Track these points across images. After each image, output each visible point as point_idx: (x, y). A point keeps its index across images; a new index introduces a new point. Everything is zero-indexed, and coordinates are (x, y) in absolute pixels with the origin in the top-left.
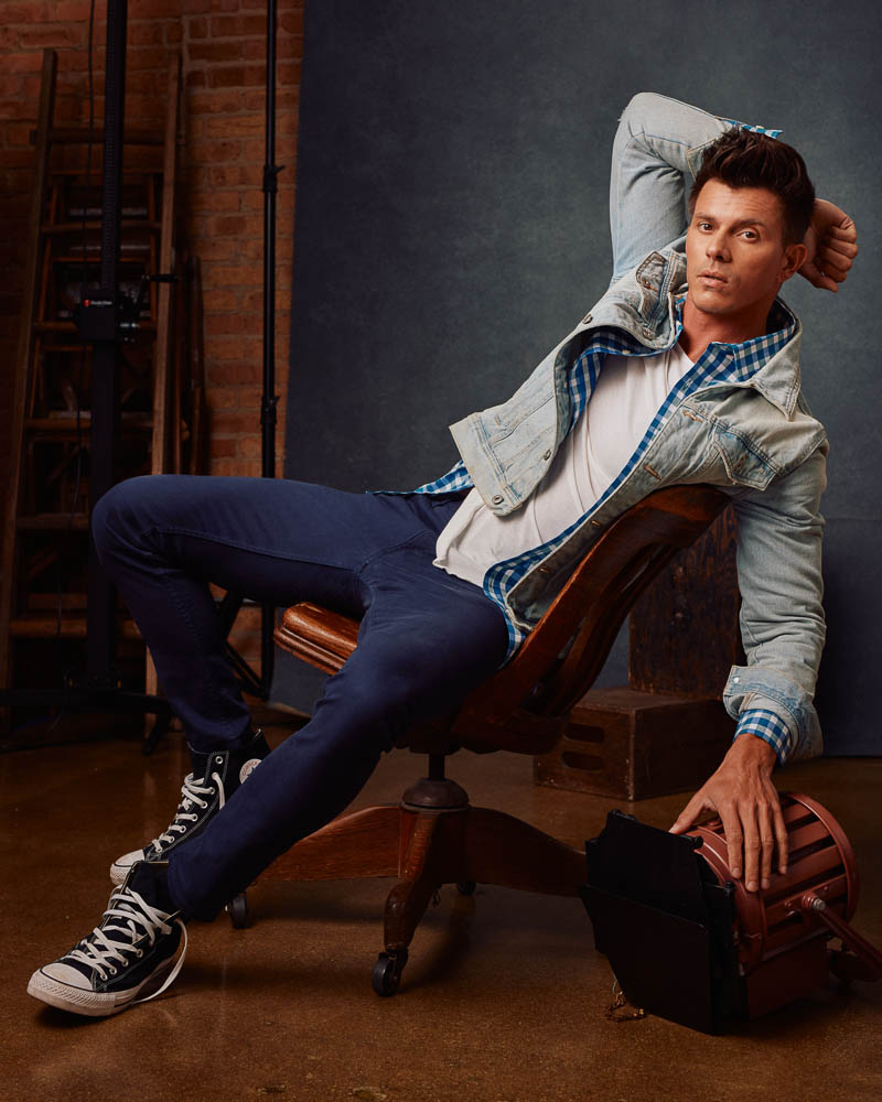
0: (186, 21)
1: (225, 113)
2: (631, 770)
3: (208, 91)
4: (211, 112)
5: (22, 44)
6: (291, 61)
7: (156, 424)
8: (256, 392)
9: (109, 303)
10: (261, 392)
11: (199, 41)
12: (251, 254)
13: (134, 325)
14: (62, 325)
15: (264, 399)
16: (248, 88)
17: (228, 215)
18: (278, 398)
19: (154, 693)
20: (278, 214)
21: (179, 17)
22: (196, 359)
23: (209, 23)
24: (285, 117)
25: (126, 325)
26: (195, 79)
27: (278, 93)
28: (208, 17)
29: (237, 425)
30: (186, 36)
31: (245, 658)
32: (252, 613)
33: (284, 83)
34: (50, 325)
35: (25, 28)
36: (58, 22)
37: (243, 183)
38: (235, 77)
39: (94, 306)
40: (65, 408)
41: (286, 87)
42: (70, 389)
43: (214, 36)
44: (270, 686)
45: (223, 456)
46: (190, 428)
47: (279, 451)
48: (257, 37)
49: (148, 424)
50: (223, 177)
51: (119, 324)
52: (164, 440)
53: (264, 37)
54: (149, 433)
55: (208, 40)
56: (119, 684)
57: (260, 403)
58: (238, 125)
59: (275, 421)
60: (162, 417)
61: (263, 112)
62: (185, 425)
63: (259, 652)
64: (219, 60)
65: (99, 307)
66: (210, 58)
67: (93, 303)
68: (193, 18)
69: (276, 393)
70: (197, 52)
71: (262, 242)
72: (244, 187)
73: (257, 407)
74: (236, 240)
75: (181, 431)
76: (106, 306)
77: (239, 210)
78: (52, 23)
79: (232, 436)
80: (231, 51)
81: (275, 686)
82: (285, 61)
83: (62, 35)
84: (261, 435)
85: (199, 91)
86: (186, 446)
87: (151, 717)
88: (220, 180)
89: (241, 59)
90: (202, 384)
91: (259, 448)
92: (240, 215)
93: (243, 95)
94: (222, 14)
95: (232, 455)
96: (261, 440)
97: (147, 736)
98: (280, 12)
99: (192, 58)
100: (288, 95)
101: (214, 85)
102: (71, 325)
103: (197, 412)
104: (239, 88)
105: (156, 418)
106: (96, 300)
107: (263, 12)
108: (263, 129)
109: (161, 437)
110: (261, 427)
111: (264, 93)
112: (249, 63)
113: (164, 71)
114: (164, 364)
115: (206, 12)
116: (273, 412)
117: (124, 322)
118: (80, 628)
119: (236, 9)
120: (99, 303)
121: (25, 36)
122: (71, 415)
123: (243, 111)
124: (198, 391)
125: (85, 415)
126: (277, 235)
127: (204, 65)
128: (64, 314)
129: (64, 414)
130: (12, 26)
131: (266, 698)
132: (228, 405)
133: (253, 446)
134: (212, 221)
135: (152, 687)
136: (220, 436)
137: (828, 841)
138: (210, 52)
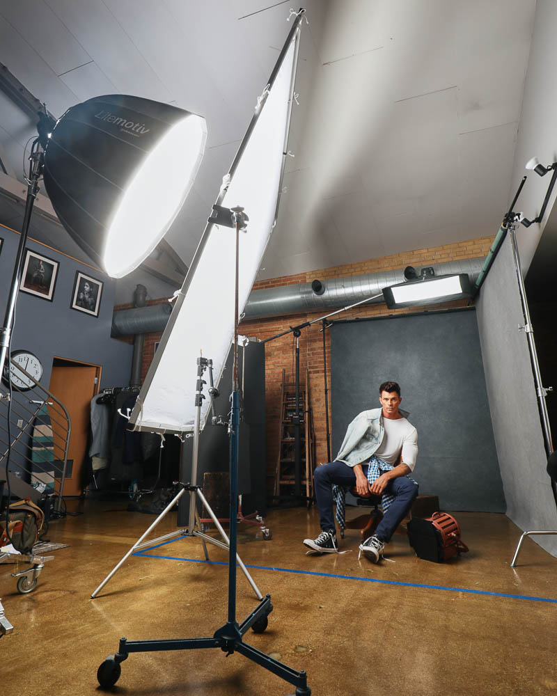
0: (308, 362)
1: (316, 379)
4: (314, 378)
5: (279, 368)
8: (325, 433)
9: (298, 417)
11: (310, 365)
12: (323, 405)
13: (302, 421)
14: (288, 421)
15: (327, 434)
17: (317, 398)
20: (328, 398)
23: (312, 362)
24: (328, 379)
26: (309, 373)
29: (321, 440)
30: (308, 365)
34: (285, 421)
36: (285, 363)
38: (318, 372)
40: (288, 437)
41: (328, 373)
42: (289, 433)
43: (313, 365)
45: (319, 446)
53: (323, 364)
54: (305, 442)
56: (302, 495)
58: (319, 381)
61: (324, 378)
64: (315, 369)
70: (310, 368)
71: (325, 403)
72: (321, 393)
74: (320, 402)
75: (311, 441)
77: (320, 397)
78: (283, 364)
80: (316, 367)
83: (285, 366)
84: (327, 442)
85: (310, 375)
86: (312, 444)
87: (308, 502)
88: (316, 391)
89: (319, 369)
93: (320, 375)
94: (314, 361)
100: (328, 375)
101: (314, 374)
105: (306, 439)
108: (324, 382)
111: (324, 375)
113: (305, 372)
114: (307, 428)
115: (312, 360)
117: (300, 420)
118: (293, 483)
119: (318, 359)
120: (296, 417)
121: (279, 366)
122: (290, 439)
123: (320, 378)
125: (293, 439)
127: (312, 370)
128: (287, 419)
130: (276, 364)
132: (320, 436)
133: (324, 444)
134: (314, 399)
135: (308, 496)
136: (318, 442)
137: (454, 523)
138: (313, 368)
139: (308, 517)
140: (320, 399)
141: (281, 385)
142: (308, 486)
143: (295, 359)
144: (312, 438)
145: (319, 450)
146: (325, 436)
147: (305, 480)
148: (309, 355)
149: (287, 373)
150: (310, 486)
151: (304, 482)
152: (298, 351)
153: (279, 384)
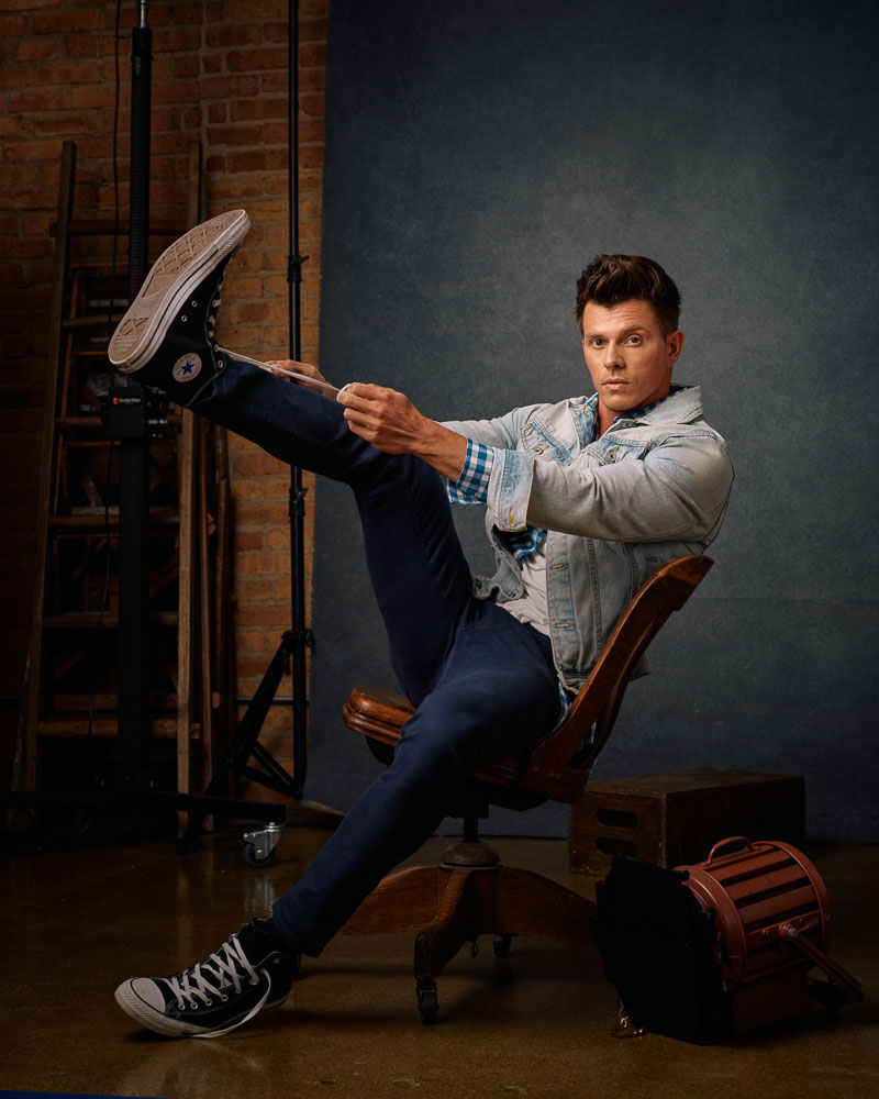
0: (204, 106)
1: (245, 198)
2: (664, 853)
3: (229, 175)
4: (231, 197)
5: (38, 134)
6: (314, 144)
7: (183, 518)
8: (282, 482)
9: (138, 400)
10: (289, 482)
11: (219, 126)
12: (274, 340)
13: (162, 422)
14: (86, 420)
15: (292, 491)
16: (270, 172)
17: (249, 302)
18: (306, 490)
19: (186, 792)
20: (302, 300)
21: (198, 102)
22: (220, 451)
23: (228, 107)
24: (309, 201)
25: (155, 422)
26: (215, 164)
27: (301, 176)
28: (226, 101)
29: (263, 516)
30: (205, 121)
31: (277, 759)
32: (282, 712)
33: (306, 167)
34: (74, 420)
35: (40, 115)
36: (74, 109)
37: (265, 269)
38: (256, 162)
39: (123, 403)
40: (86, 503)
41: (309, 170)
42: (91, 484)
43: (234, 120)
44: (303, 785)
45: (249, 549)
46: (215, 522)
47: (308, 543)
48: (278, 120)
49: (175, 520)
50: (244, 263)
51: (147, 420)
52: (192, 535)
53: (285, 120)
54: (176, 527)
55: (228, 124)
56: (152, 783)
57: (288, 494)
58: (259, 210)
59: (304, 514)
60: (189, 512)
61: (287, 196)
62: (211, 519)
63: (291, 752)
64: (239, 145)
65: (129, 405)
66: (229, 143)
67: (121, 400)
68: (211, 103)
69: (304, 485)
70: (215, 137)
71: (287, 329)
72: (267, 273)
73: (285, 498)
74: (259, 326)
75: (208, 525)
76: (135, 403)
77: (262, 296)
78: (68, 110)
79: (259, 528)
80: (252, 135)
81: (308, 784)
82: (307, 144)
83: (78, 122)
84: (289, 526)
85: (218, 176)
86: (213, 539)
87: (184, 816)
88: (242, 266)
89: (261, 143)
90: (226, 475)
91: (286, 540)
92: (263, 301)
93: (264, 179)
94: (241, 98)
95: (259, 547)
96: (289, 532)
97: (180, 836)
98: (301, 95)
99: (211, 144)
100: (309, 178)
101: (234, 170)
102: (97, 421)
103: (222, 505)
104: (259, 172)
105: (183, 513)
106: (125, 398)
107: (284, 95)
108: (286, 214)
109: (188, 532)
110: (289, 518)
111: (287, 177)
112: (268, 147)
113: (184, 156)
114: (190, 458)
115: (227, 97)
116: (302, 503)
117: (153, 419)
118: (112, 728)
119: (255, 94)
120: (128, 400)
121: (40, 124)
122: (96, 512)
123: (264, 195)
124: (223, 482)
125: (115, 511)
126: (302, 322)
127: (224, 150)
128: (86, 408)
129: (86, 510)
130: (27, 114)
131: (299, 797)
132: (253, 496)
133: (280, 539)
134: (234, 308)
135: (183, 786)
136: (246, 528)
137: (805, 881)
138: (231, 137)
139: (183, 884)
140: (264, 308)
141: (54, 229)
142: (183, 745)
143: (126, 85)
144: (213, 508)
145: (249, 569)
146: (284, 499)
147: (173, 713)
148: (211, 65)
149: (86, 166)
150: (196, 747)
151: (167, 727)
152: (142, 44)
153: (47, 219)
